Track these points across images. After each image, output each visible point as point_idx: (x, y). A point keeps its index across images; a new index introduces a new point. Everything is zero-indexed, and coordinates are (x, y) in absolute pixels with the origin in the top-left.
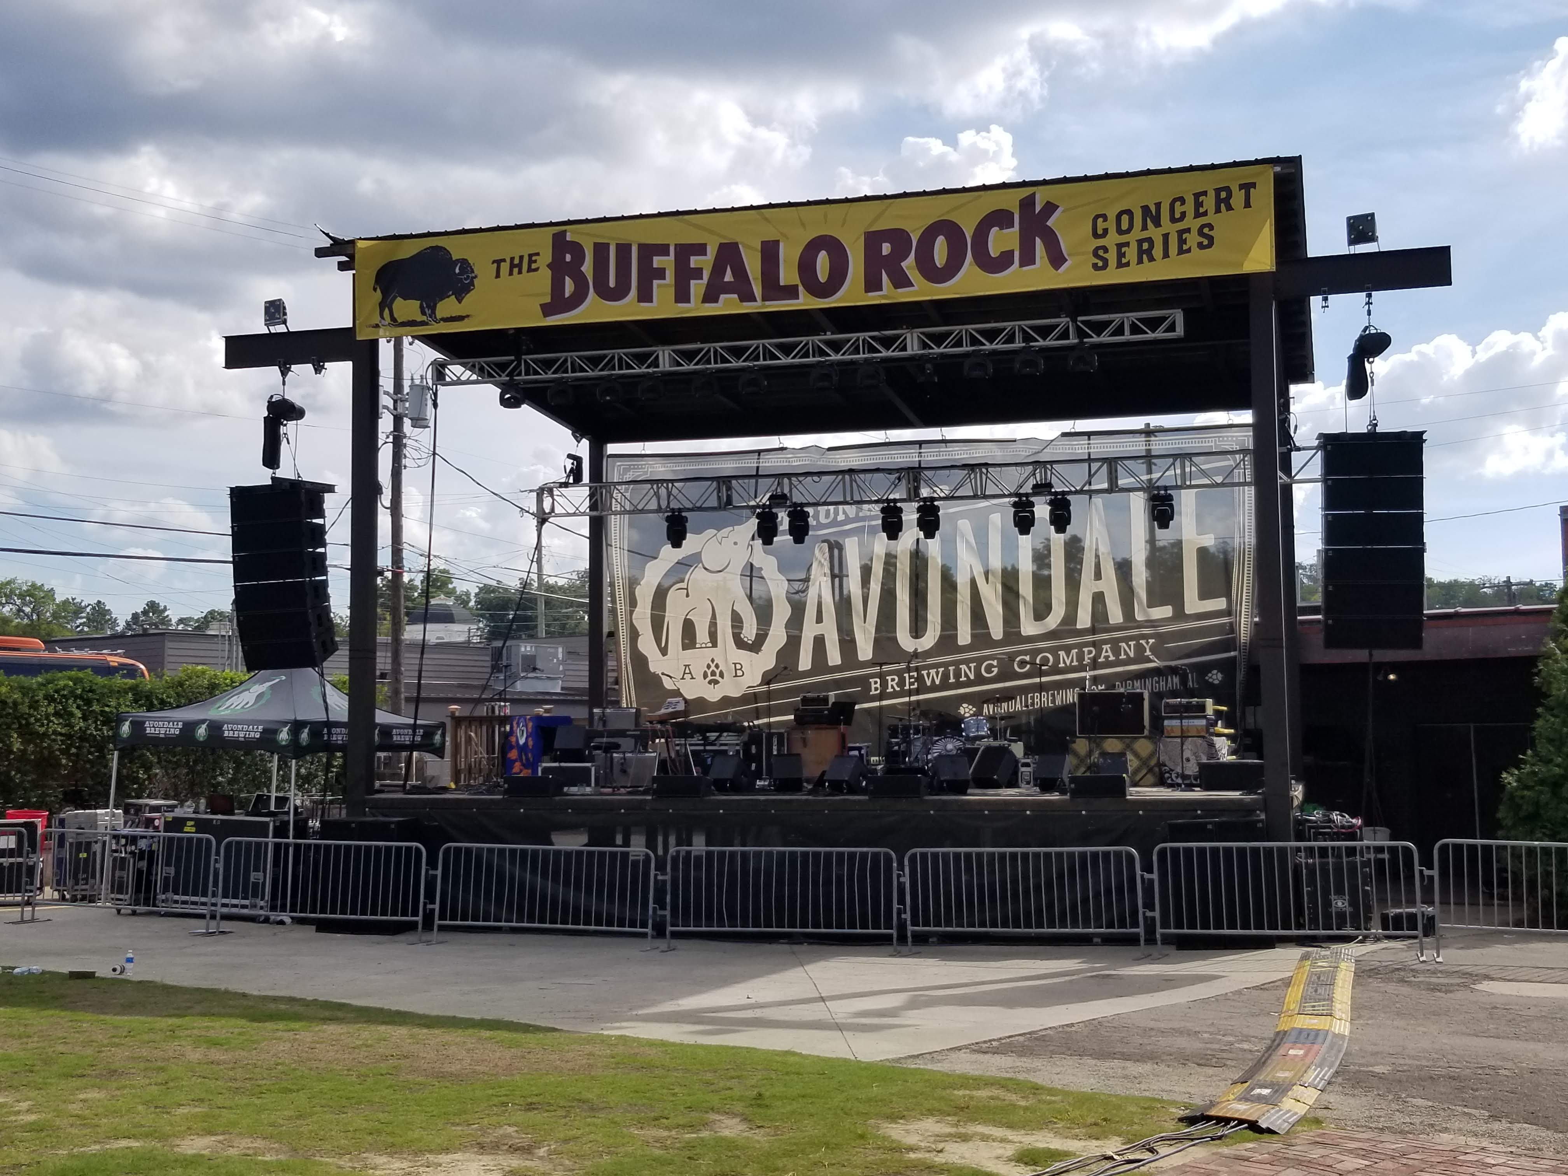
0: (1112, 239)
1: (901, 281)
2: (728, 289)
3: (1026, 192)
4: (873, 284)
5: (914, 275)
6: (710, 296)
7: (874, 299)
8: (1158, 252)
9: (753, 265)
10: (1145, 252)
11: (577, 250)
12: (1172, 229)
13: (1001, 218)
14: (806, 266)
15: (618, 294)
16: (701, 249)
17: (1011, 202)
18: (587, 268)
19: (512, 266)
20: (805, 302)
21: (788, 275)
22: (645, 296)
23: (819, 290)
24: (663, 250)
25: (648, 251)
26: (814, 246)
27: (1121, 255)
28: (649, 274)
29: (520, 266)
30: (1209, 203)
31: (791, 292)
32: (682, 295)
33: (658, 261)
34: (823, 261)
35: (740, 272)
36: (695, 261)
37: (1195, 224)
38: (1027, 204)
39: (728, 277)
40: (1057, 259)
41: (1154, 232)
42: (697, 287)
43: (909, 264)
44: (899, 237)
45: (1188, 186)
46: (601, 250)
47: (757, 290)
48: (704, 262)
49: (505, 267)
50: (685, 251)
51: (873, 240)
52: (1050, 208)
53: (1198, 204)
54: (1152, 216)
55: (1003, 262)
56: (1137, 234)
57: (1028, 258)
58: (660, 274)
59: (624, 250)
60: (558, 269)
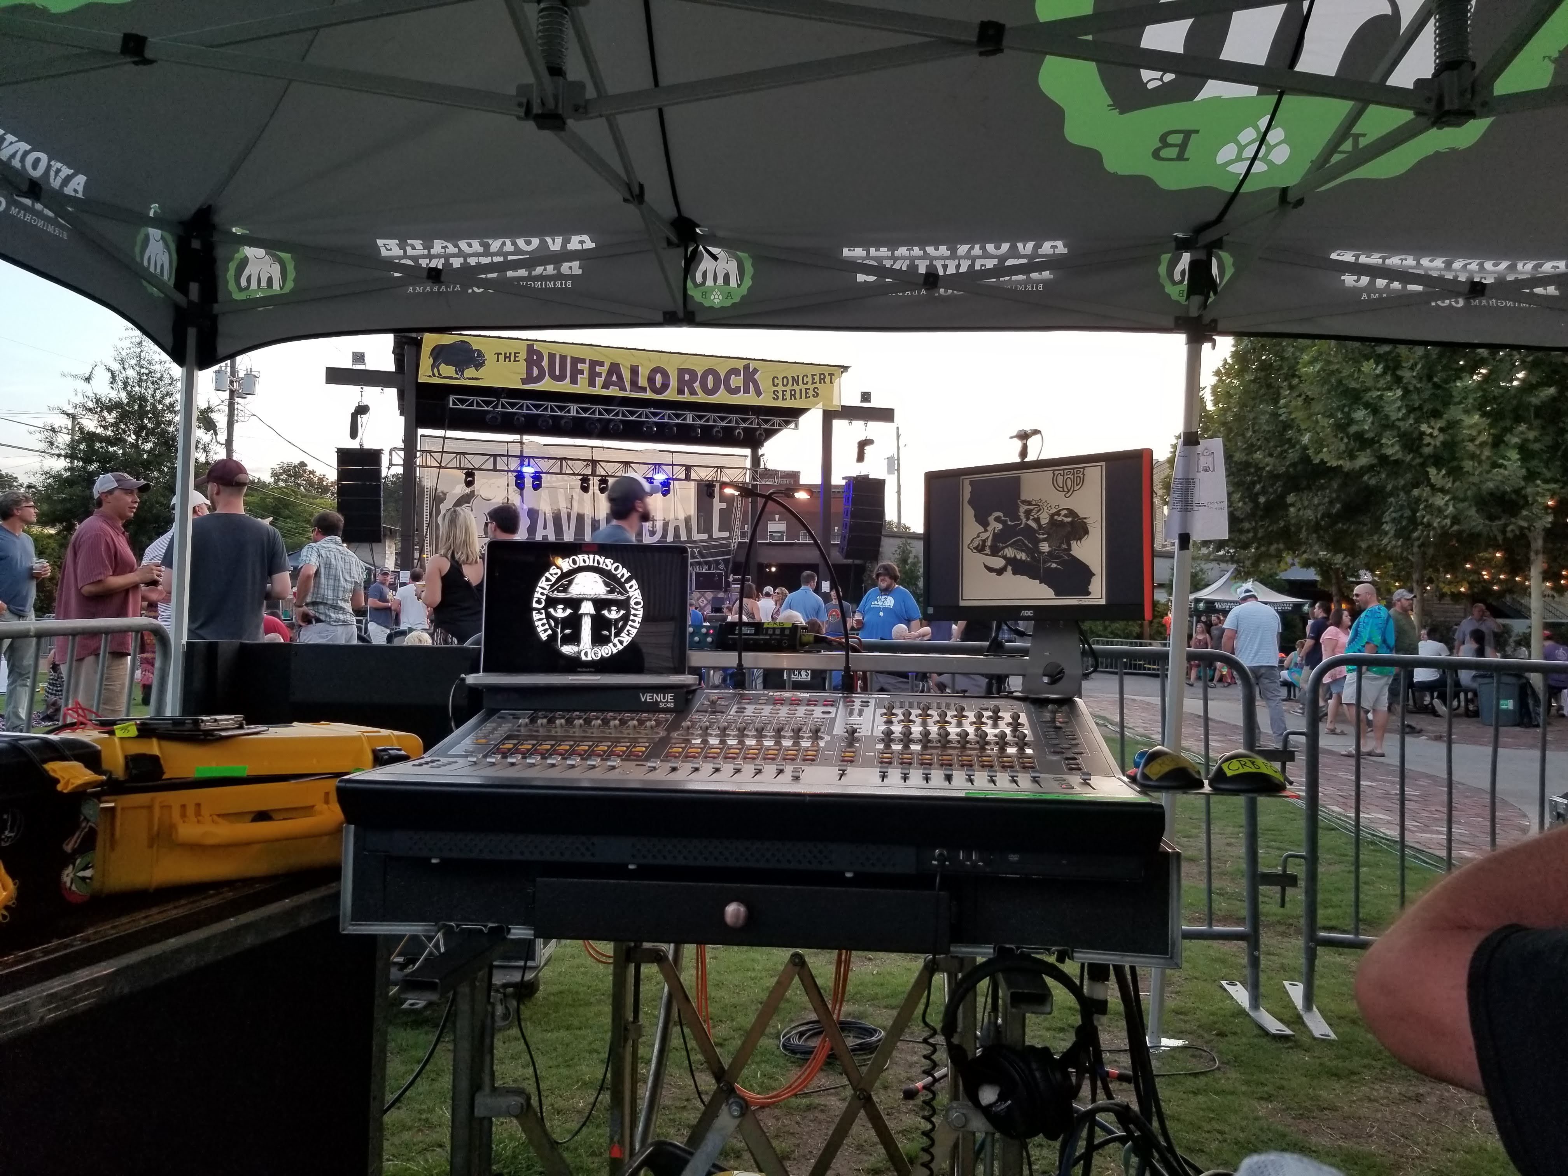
0: (780, 388)
1: (693, 392)
2: (614, 384)
3: (747, 362)
4: (681, 392)
5: (699, 390)
6: (605, 386)
7: (681, 398)
8: (798, 396)
9: (626, 375)
10: (793, 395)
11: (540, 355)
12: (804, 387)
13: (735, 371)
14: (651, 380)
15: (561, 378)
16: (602, 364)
17: (740, 365)
18: (545, 363)
19: (505, 358)
20: (649, 395)
21: (642, 382)
22: (574, 381)
23: (655, 391)
24: (583, 361)
25: (576, 361)
26: (655, 370)
27: (784, 395)
28: (576, 372)
29: (510, 358)
30: (817, 379)
31: (644, 389)
32: (592, 383)
33: (580, 366)
34: (659, 378)
35: (620, 377)
36: (598, 369)
37: (812, 387)
38: (747, 367)
39: (614, 378)
40: (758, 393)
41: (795, 387)
42: (599, 381)
43: (697, 385)
44: (693, 373)
45: (810, 371)
46: (552, 356)
47: (628, 387)
48: (603, 370)
49: (502, 357)
50: (594, 364)
51: (681, 372)
52: (756, 371)
53: (813, 379)
54: (795, 380)
55: (735, 391)
56: (789, 388)
57: (747, 391)
58: (582, 372)
59: (563, 358)
60: (530, 363)
